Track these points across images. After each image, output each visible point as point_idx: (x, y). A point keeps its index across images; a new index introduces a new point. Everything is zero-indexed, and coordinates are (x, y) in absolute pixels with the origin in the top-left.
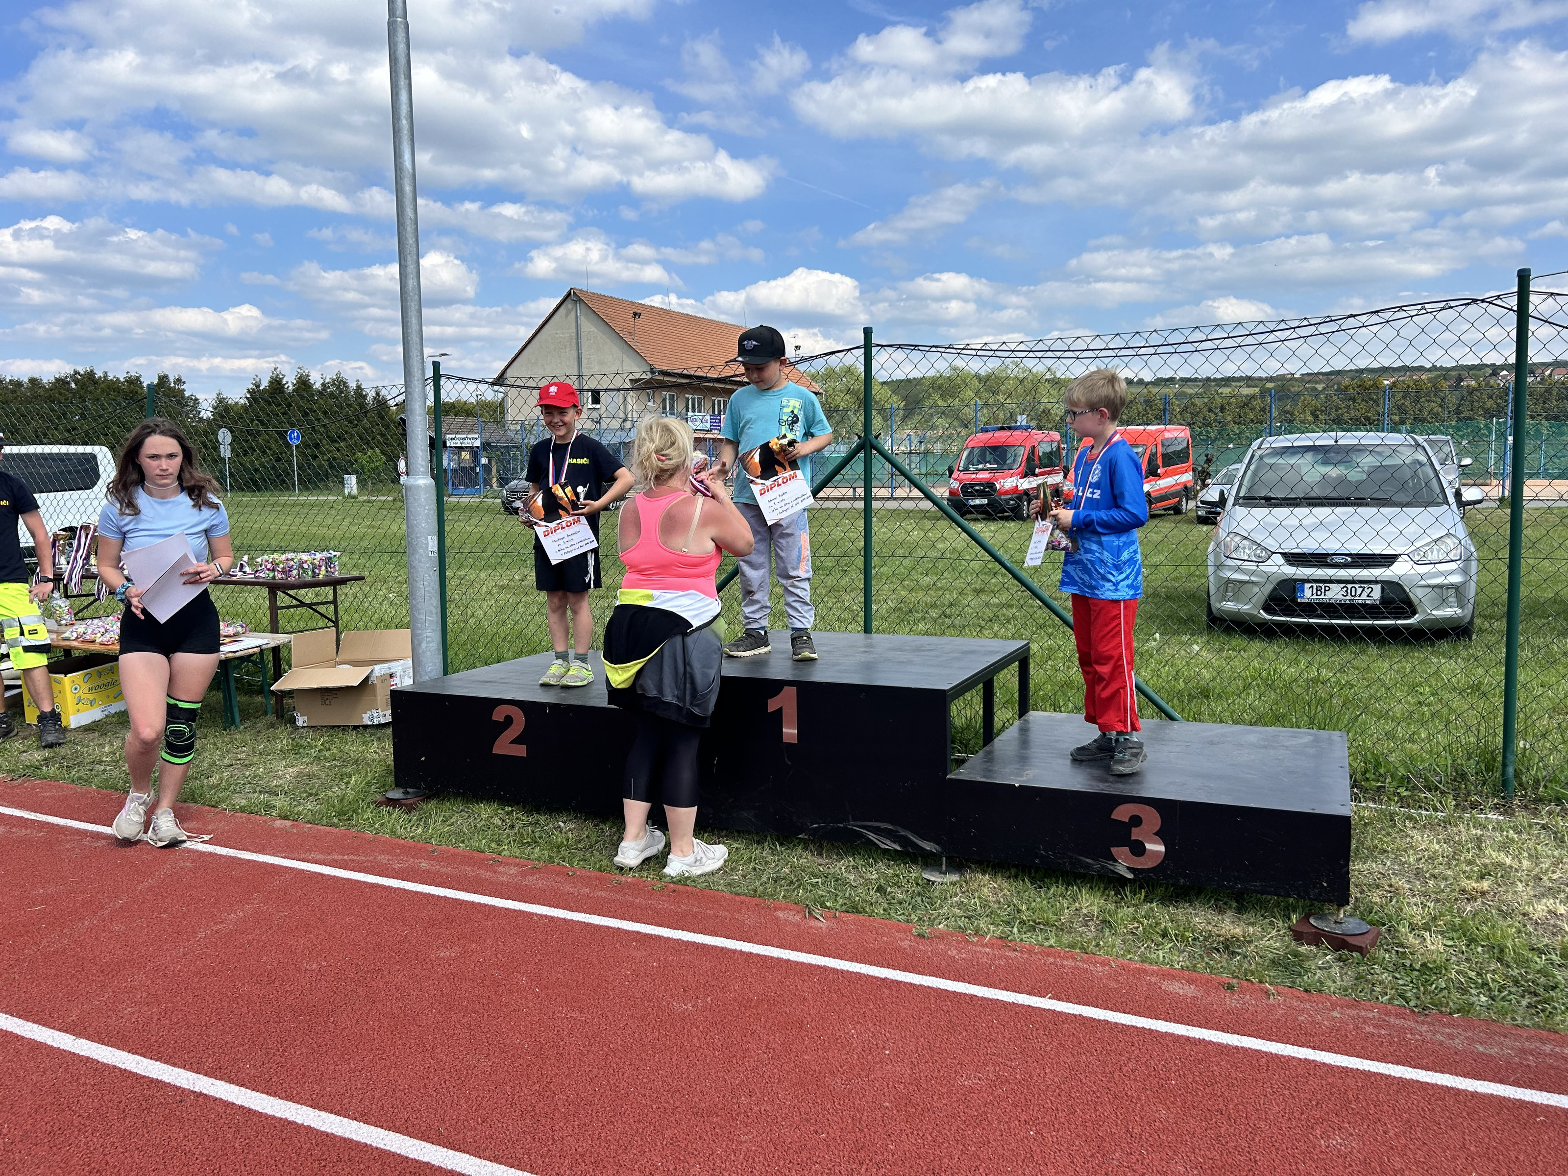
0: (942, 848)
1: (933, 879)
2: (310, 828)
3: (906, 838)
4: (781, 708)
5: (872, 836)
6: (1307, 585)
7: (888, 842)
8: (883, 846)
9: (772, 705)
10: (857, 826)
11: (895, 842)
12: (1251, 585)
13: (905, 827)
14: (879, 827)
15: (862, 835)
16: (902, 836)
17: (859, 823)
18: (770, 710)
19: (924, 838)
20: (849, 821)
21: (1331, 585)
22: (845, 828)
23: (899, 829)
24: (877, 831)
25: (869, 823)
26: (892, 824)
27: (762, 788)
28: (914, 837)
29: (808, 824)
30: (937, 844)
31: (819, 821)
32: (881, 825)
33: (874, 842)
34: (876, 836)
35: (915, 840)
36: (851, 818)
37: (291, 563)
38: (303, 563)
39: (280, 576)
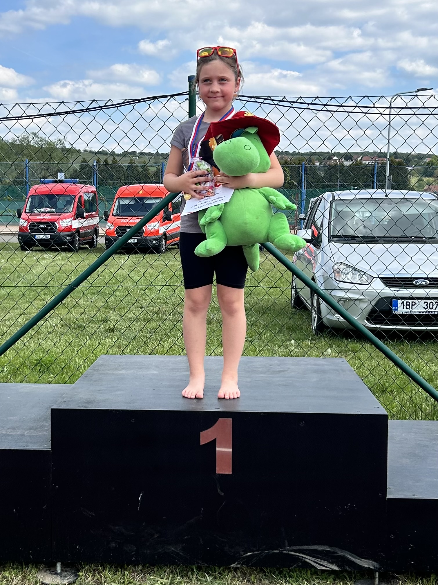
3: (344, 558)
4: (215, 440)
5: (309, 559)
6: (400, 302)
7: (325, 563)
8: (320, 568)
9: (205, 437)
10: (293, 551)
11: (332, 563)
12: (358, 302)
13: (343, 548)
14: (316, 550)
15: (298, 559)
16: (339, 556)
17: (295, 548)
18: (203, 441)
19: (362, 556)
20: (285, 547)
21: (416, 301)
22: (281, 553)
23: (337, 550)
24: (313, 554)
25: (306, 547)
26: (330, 545)
27: (192, 520)
28: (352, 556)
29: (242, 553)
30: (375, 561)
31: (255, 549)
32: (320, 548)
33: (309, 564)
34: (312, 559)
35: (353, 559)
36: (286, 543)
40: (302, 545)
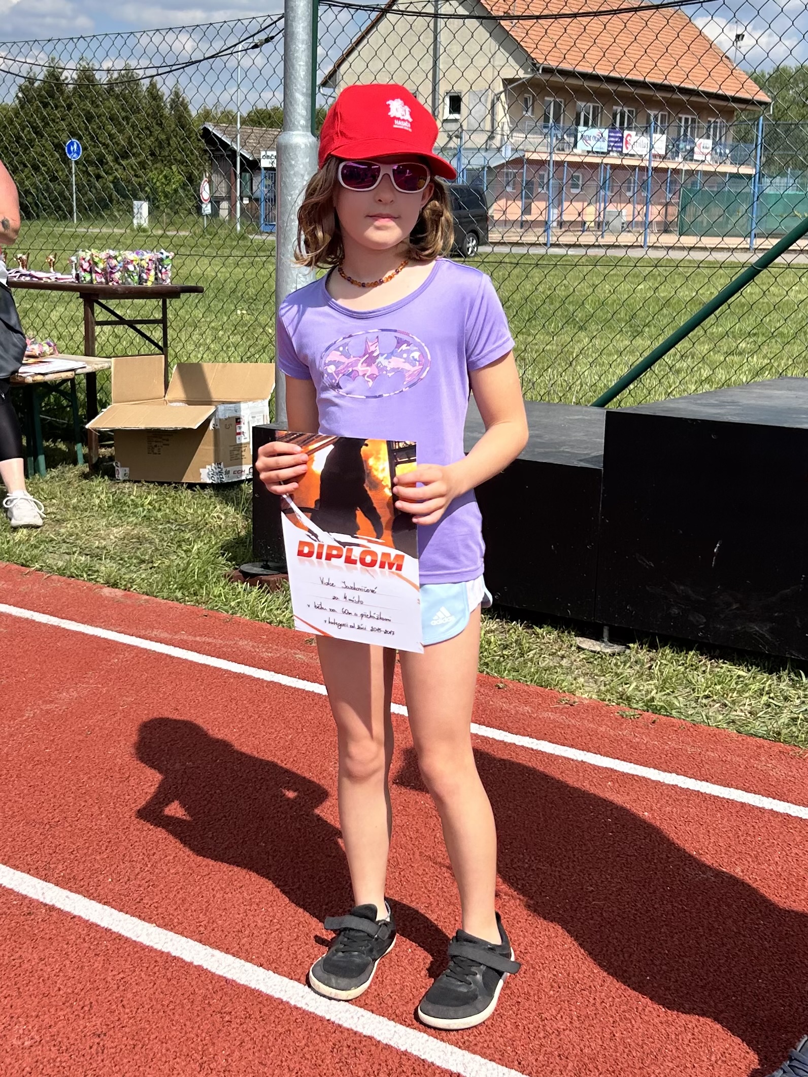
2: (147, 601)
27: (787, 591)
37: (114, 262)
38: (128, 263)
39: (99, 280)
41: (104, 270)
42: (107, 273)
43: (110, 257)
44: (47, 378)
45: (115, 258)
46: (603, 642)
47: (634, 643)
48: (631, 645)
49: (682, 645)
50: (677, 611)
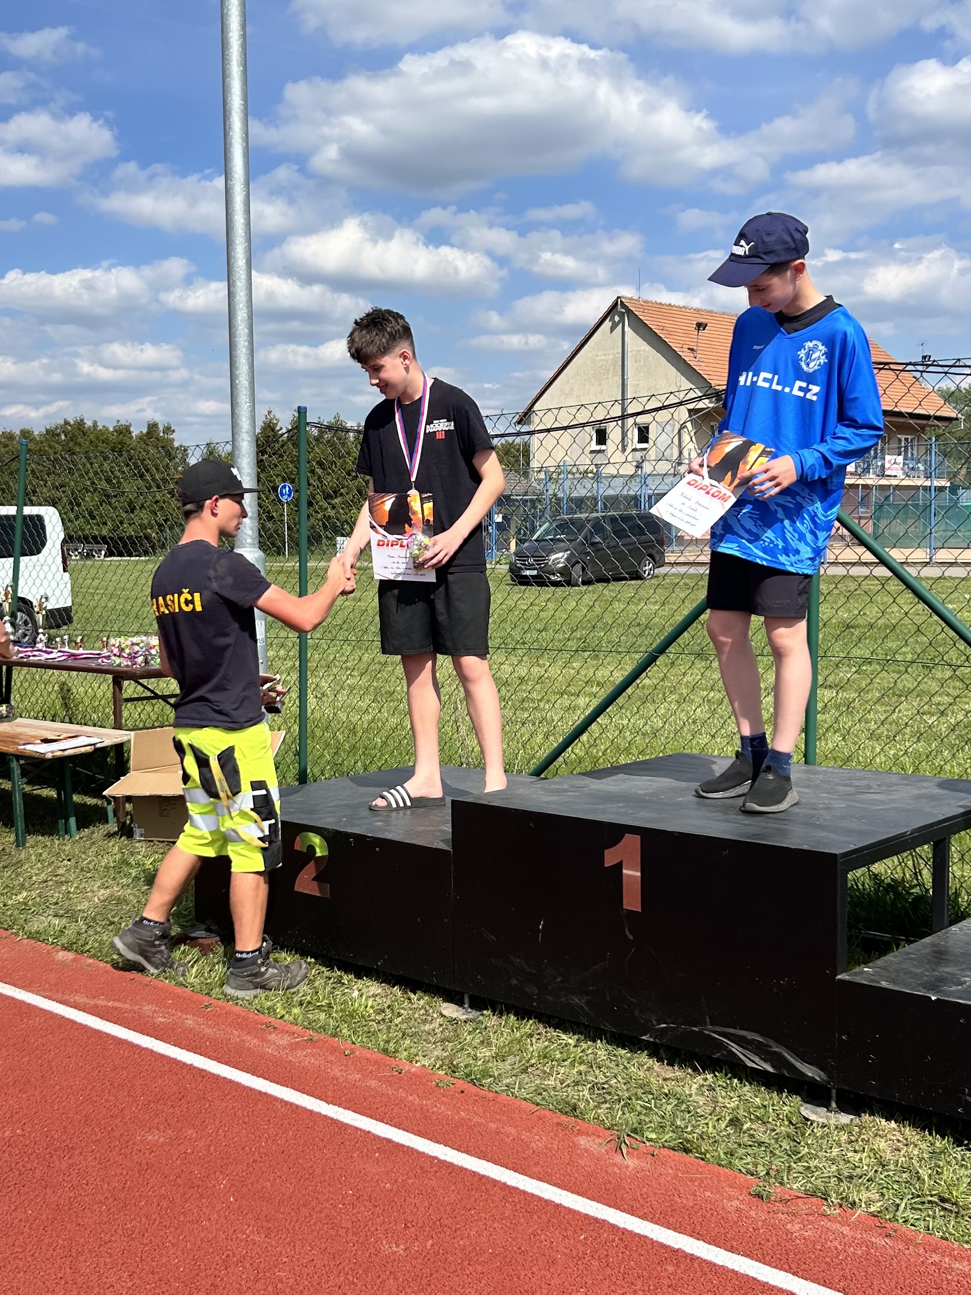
0: (829, 1077)
1: (813, 1117)
3: (779, 1056)
4: (621, 863)
5: (736, 1049)
7: (757, 1059)
8: (749, 1063)
9: (610, 858)
10: (714, 1032)
11: (765, 1061)
13: (778, 1041)
14: (744, 1038)
15: (721, 1046)
16: (775, 1052)
17: (719, 1029)
18: (608, 863)
19: (804, 1059)
20: (706, 1025)
22: (701, 1033)
23: (771, 1042)
24: (741, 1042)
25: (732, 1031)
26: (762, 1035)
27: (597, 967)
28: (791, 1056)
29: (655, 1023)
30: (821, 1069)
31: (669, 1020)
32: (751, 1036)
33: (736, 1055)
34: (740, 1049)
35: (792, 1061)
36: (708, 1020)
37: (137, 648)
38: (151, 648)
39: (125, 663)
40: (727, 1027)
41: (129, 654)
42: (132, 657)
43: (133, 644)
44: (67, 753)
45: (138, 644)
46: (464, 1008)
47: (487, 1009)
48: (485, 1012)
49: (523, 1014)
50: (515, 982)
